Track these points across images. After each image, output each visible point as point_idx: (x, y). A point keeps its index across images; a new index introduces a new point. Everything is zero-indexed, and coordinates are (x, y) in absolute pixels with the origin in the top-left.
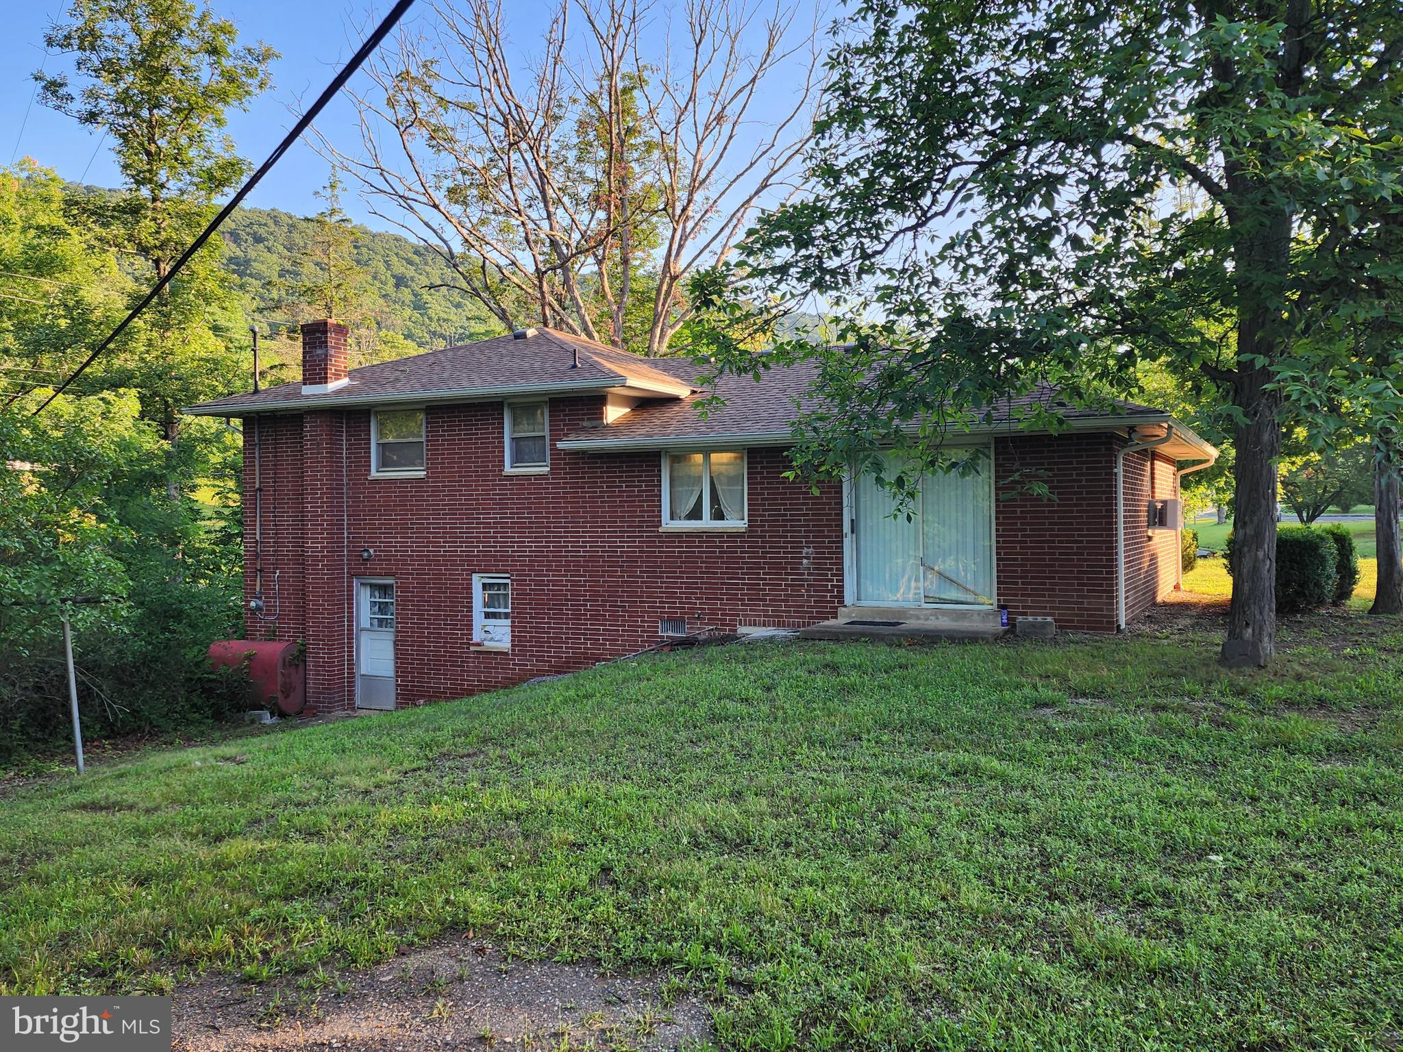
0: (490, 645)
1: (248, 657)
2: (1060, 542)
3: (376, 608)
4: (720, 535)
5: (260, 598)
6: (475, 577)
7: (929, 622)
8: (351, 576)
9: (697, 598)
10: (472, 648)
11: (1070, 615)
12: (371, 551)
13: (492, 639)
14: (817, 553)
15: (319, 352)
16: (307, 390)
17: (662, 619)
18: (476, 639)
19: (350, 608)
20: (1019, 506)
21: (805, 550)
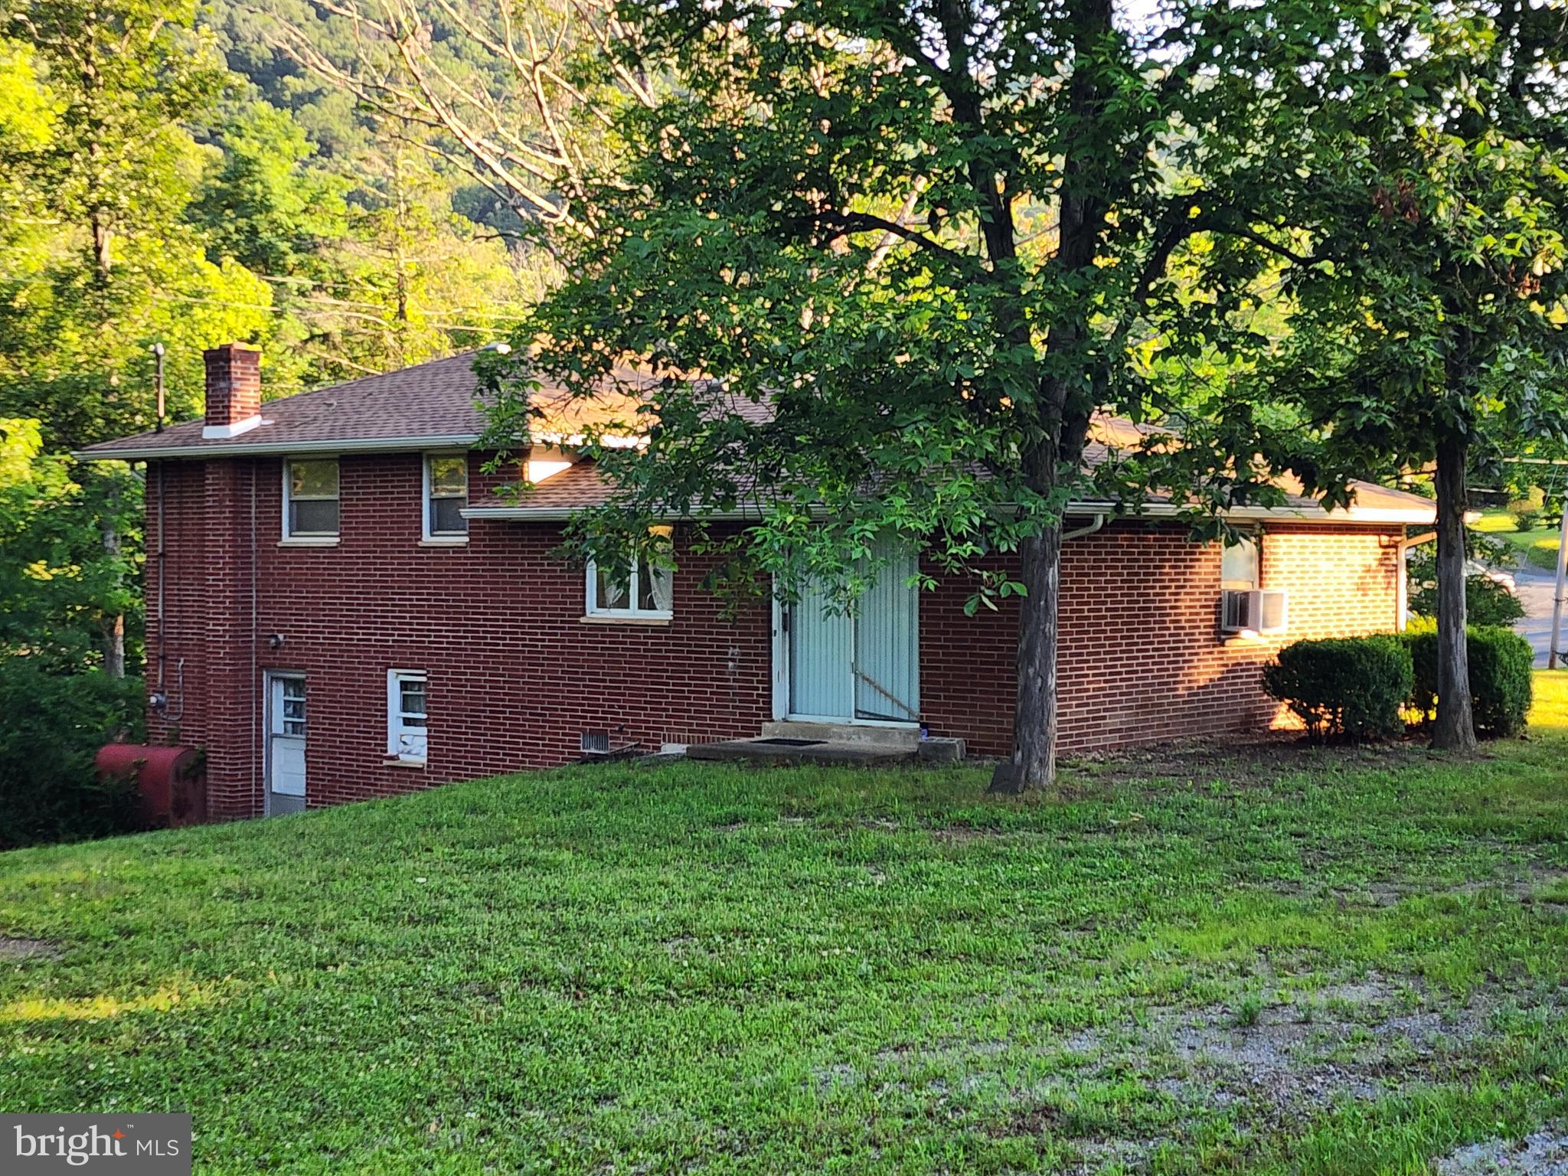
0: (406, 760)
1: (138, 765)
2: (982, 648)
3: (290, 710)
4: (644, 628)
5: (162, 693)
6: (391, 673)
7: (851, 742)
8: (260, 668)
9: (620, 707)
10: (386, 763)
11: (990, 737)
12: (281, 637)
13: (409, 753)
14: (743, 654)
15: (222, 385)
16: (210, 432)
17: (583, 731)
18: (391, 752)
19: (259, 707)
20: (942, 604)
21: (731, 651)
